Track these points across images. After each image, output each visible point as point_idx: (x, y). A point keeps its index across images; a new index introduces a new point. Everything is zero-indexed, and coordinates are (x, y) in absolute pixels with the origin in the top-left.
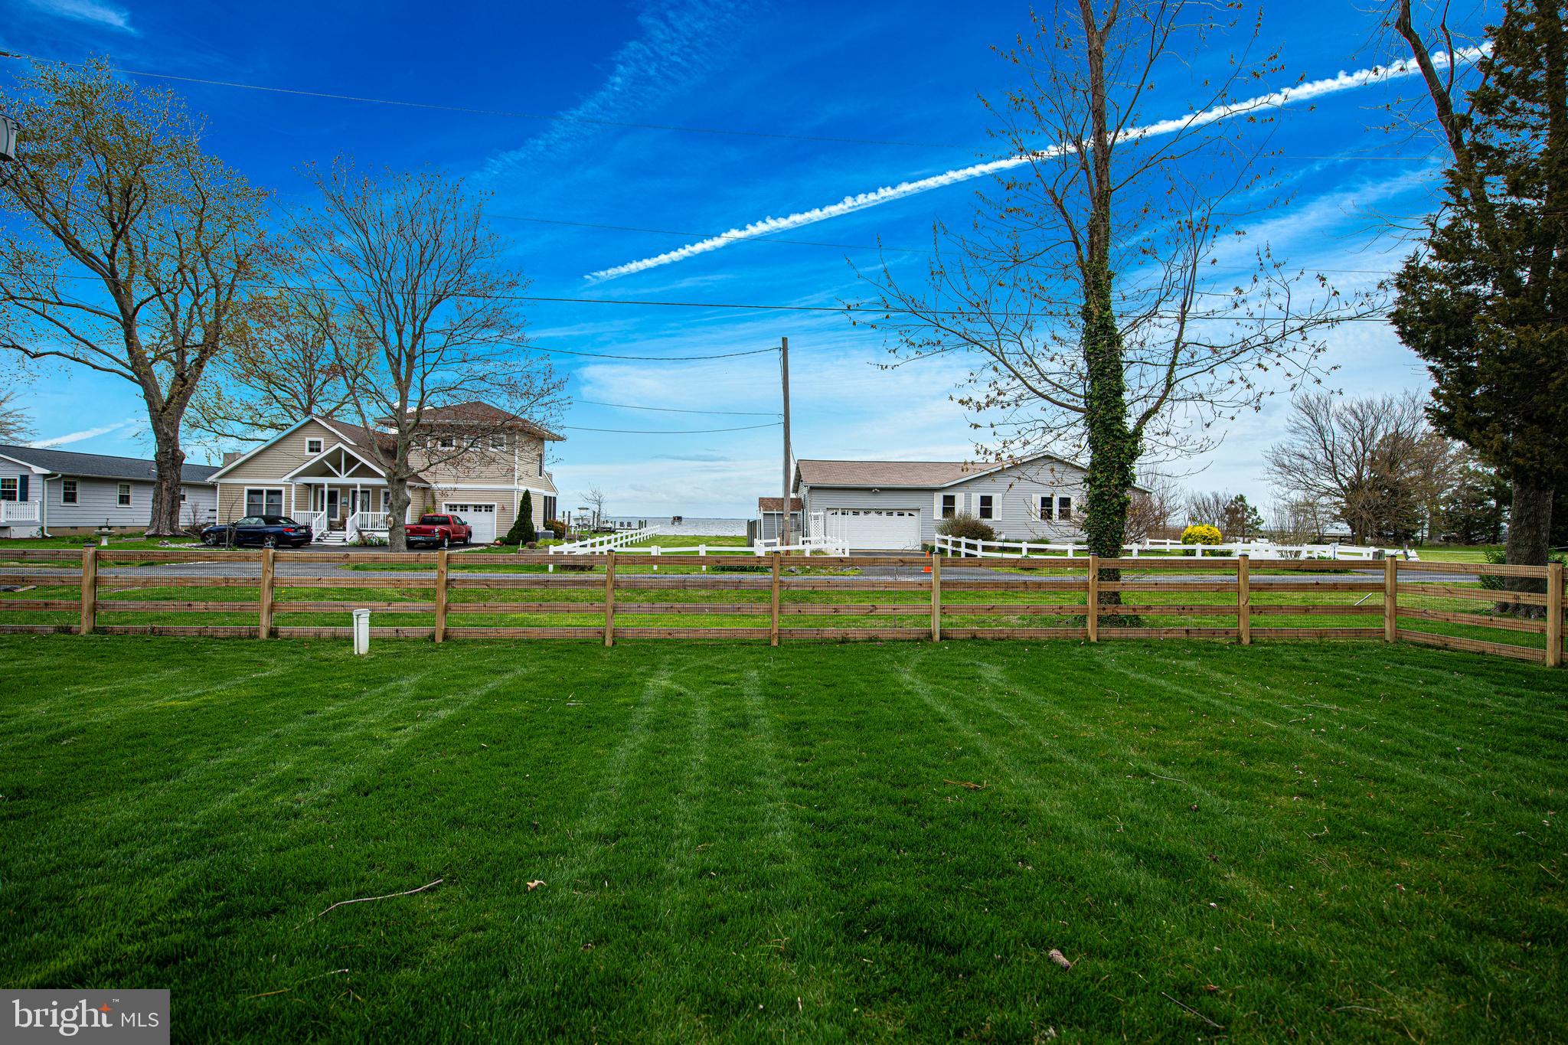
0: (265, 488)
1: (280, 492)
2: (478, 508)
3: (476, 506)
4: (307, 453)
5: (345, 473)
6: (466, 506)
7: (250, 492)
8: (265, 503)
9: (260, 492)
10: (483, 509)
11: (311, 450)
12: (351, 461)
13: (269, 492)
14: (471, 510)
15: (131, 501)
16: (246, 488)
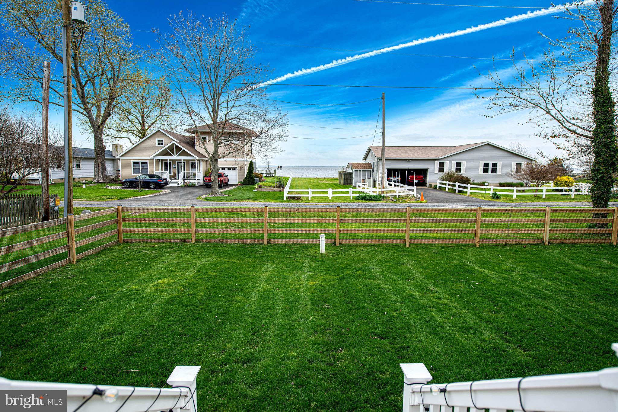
0: (140, 161)
1: (146, 163)
2: (229, 169)
3: (228, 168)
4: (157, 145)
5: (176, 154)
6: (224, 168)
7: (134, 163)
8: (140, 168)
9: (138, 163)
10: (231, 169)
11: (159, 144)
12: (178, 149)
13: (142, 163)
14: (226, 169)
15: (81, 167)
16: (132, 161)
